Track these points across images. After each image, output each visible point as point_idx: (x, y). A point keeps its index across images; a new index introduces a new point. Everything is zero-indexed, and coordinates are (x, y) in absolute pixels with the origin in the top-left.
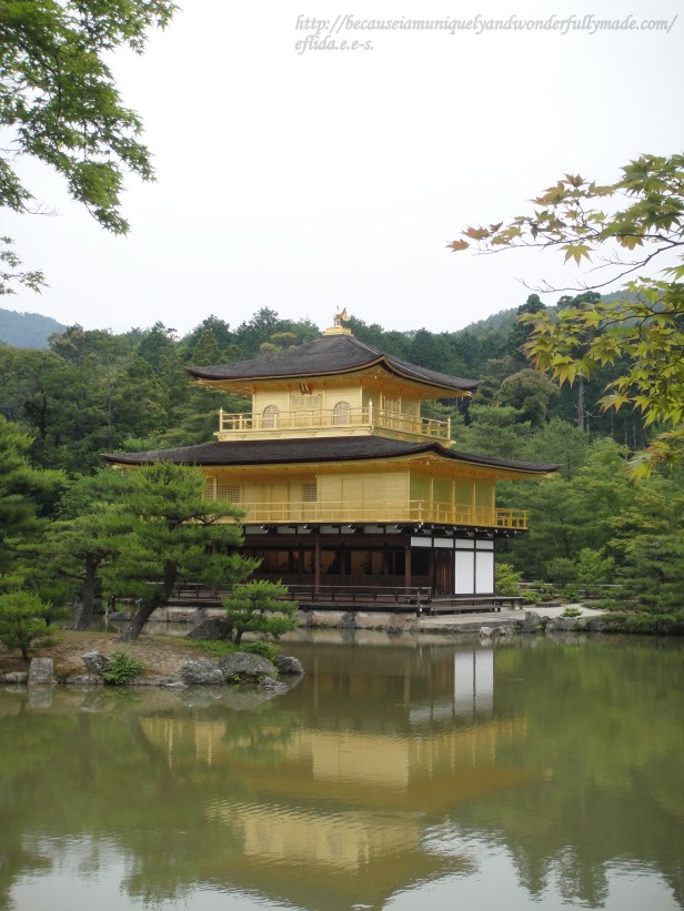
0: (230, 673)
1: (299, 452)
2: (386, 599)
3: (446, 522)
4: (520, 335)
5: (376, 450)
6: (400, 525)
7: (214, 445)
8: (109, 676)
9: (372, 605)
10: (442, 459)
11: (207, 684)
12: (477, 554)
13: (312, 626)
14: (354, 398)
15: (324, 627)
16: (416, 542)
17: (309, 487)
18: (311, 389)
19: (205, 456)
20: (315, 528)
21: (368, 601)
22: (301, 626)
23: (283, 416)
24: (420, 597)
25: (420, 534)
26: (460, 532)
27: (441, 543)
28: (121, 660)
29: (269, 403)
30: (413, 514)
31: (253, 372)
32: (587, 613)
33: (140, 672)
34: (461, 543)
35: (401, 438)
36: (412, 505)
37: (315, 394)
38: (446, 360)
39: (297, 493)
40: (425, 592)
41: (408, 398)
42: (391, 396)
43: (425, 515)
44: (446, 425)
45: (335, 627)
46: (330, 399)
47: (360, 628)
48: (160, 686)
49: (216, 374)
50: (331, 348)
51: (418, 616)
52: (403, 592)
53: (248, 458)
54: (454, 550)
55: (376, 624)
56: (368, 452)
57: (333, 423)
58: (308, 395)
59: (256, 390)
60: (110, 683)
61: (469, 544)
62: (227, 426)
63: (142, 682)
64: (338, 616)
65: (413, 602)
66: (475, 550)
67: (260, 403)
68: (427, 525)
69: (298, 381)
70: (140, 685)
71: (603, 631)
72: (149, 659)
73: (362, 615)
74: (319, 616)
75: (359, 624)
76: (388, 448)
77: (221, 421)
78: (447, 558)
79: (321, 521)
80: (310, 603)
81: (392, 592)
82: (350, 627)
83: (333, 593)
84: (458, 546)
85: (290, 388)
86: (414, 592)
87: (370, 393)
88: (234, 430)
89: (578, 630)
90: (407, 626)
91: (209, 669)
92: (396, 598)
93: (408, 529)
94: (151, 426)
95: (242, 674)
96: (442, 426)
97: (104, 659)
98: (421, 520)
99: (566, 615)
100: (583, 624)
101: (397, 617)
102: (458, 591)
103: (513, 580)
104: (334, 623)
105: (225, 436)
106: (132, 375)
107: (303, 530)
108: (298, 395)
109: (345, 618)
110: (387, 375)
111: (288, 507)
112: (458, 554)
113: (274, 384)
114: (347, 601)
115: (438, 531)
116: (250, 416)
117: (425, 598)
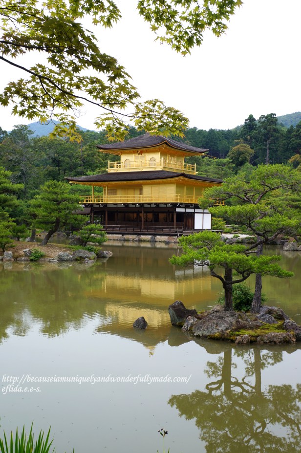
0: (76, 257)
1: (136, 177)
2: (166, 231)
3: (190, 202)
4: (245, 131)
5: (163, 176)
6: (171, 204)
7: (106, 174)
8: (31, 258)
9: (161, 233)
10: (186, 179)
11: (67, 261)
12: (204, 214)
13: (140, 241)
14: (157, 156)
15: (145, 241)
16: (178, 210)
17: (140, 189)
18: (141, 153)
19: (102, 178)
20: (142, 205)
21: (160, 232)
22: (136, 241)
23: (131, 163)
24: (178, 230)
25: (179, 207)
26: (196, 206)
27: (188, 210)
28: (37, 252)
29: (126, 158)
30: (177, 200)
31: (119, 147)
32: (243, 236)
33: (42, 256)
34: (197, 210)
35: (175, 171)
36: (177, 196)
37: (143, 155)
38: (220, 140)
39: (137, 192)
40: (181, 228)
41: (179, 156)
42: (172, 155)
43: (180, 200)
44: (194, 166)
45: (148, 241)
46: (148, 157)
47: (157, 242)
48: (49, 261)
49: (107, 147)
50: (149, 137)
51: (178, 237)
52: (173, 228)
53: (117, 179)
54: (194, 213)
55: (163, 240)
56: (160, 176)
57: (150, 165)
58: (140, 155)
59: (122, 153)
60: (32, 260)
61: (201, 211)
62: (112, 167)
63: (43, 260)
64: (149, 237)
65: (176, 232)
66: (203, 213)
67: (123, 158)
68: (181, 204)
69: (136, 150)
70: (42, 261)
71: (247, 243)
72: (48, 252)
73: (158, 237)
74: (143, 237)
75: (157, 240)
76: (167, 175)
77: (109, 165)
78: (192, 216)
79: (143, 202)
80: (139, 233)
81: (168, 228)
82: (154, 241)
83: (148, 229)
84: (204, 212)
85: (134, 153)
86: (177, 228)
87: (163, 154)
88: (114, 168)
89: (238, 242)
90: (173, 241)
91: (68, 256)
92: (170, 230)
93: (175, 205)
94: (97, 167)
95: (80, 257)
96: (192, 166)
97: (31, 252)
98: (179, 202)
99: (234, 237)
100: (240, 240)
101: (170, 238)
102: (196, 228)
103: (222, 224)
104: (148, 240)
105: (111, 171)
106: (91, 148)
107: (137, 206)
108: (137, 155)
109: (152, 238)
110: (168, 148)
111: (134, 197)
112: (196, 214)
113: (128, 151)
114: (152, 231)
115: (187, 206)
116: (120, 163)
117: (181, 230)
